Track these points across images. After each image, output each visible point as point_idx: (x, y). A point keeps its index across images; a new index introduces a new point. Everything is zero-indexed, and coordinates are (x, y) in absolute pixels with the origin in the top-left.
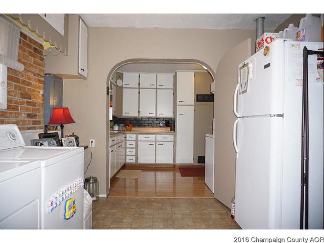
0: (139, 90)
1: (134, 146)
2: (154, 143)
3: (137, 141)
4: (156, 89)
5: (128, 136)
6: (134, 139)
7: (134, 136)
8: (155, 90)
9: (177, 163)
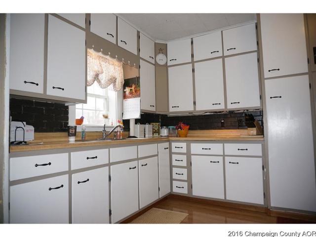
0: (193, 66)
1: (184, 164)
2: (220, 159)
3: (189, 154)
4: (223, 57)
5: (174, 145)
6: (184, 150)
7: (184, 145)
8: (221, 60)
9: (272, 205)
